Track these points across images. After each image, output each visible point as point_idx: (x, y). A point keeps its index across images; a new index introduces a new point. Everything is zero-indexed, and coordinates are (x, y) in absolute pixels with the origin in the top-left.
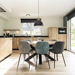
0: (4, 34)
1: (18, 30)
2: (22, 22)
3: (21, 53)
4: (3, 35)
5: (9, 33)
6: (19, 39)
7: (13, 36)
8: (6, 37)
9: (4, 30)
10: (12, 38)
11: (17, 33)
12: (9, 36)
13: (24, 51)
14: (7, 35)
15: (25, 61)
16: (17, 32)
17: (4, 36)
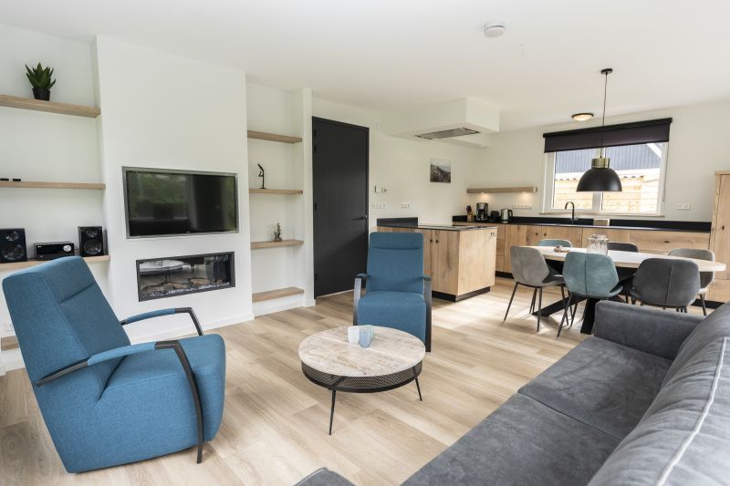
0: (469, 209)
1: (529, 190)
2: (548, 150)
3: (518, 283)
4: (464, 213)
5: (486, 205)
6: (528, 232)
7: (505, 217)
8: (477, 221)
9: (470, 191)
10: (494, 229)
11: (525, 204)
12: (485, 215)
13: (526, 278)
14: (480, 211)
15: (534, 314)
16: (526, 198)
17: (469, 217)
